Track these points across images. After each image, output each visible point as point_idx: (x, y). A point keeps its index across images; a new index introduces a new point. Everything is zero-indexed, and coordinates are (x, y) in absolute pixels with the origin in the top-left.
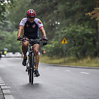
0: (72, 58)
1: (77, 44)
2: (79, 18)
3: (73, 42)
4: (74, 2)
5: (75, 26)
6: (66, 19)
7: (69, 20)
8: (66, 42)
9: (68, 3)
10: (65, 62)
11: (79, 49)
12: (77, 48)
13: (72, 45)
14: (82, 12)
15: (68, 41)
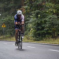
0: (8, 35)
1: (11, 27)
2: (13, 12)
3: (9, 26)
4: (9, 3)
5: (10, 17)
6: (5, 12)
7: (7, 13)
8: (5, 26)
9: (6, 3)
10: (4, 38)
11: (13, 30)
12: (11, 30)
13: (8, 28)
14: (14, 8)
15: (6, 25)
